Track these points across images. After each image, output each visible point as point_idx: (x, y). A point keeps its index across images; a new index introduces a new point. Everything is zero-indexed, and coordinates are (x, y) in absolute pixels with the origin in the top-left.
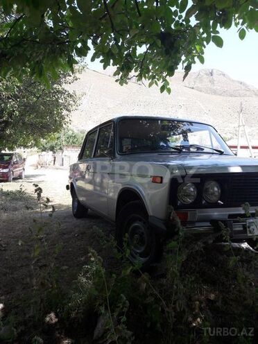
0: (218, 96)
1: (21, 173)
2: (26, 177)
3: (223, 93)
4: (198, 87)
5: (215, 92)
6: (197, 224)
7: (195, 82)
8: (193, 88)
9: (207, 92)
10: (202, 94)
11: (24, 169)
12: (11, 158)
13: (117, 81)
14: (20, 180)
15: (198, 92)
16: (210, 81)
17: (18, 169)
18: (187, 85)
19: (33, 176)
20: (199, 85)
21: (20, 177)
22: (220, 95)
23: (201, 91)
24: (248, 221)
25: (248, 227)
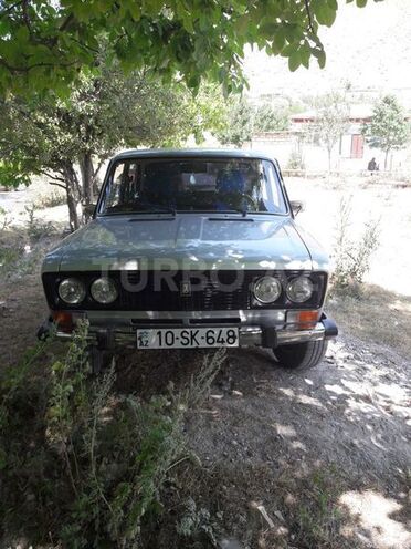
24: (139, 331)
25: (140, 338)
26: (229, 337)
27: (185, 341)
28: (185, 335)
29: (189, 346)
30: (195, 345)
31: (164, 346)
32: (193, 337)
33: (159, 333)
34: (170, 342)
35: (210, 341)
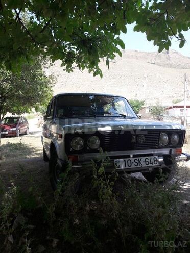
0: (173, 69)
1: (26, 130)
2: (30, 133)
3: (177, 67)
4: (157, 63)
5: (171, 66)
6: (86, 163)
7: (155, 59)
8: (154, 64)
9: (164, 66)
10: (161, 68)
11: (28, 128)
12: (18, 120)
13: (64, 70)
14: (26, 136)
15: (158, 67)
16: (167, 58)
17: (23, 128)
18: (150, 62)
19: (35, 132)
20: (159, 61)
21: (25, 133)
22: (175, 68)
23: (160, 65)
24: (115, 160)
25: (116, 164)
26: (155, 161)
27: (136, 164)
28: (136, 161)
29: (138, 166)
30: (141, 166)
31: (127, 167)
32: (140, 162)
33: (125, 161)
34: (130, 165)
35: (147, 163)
